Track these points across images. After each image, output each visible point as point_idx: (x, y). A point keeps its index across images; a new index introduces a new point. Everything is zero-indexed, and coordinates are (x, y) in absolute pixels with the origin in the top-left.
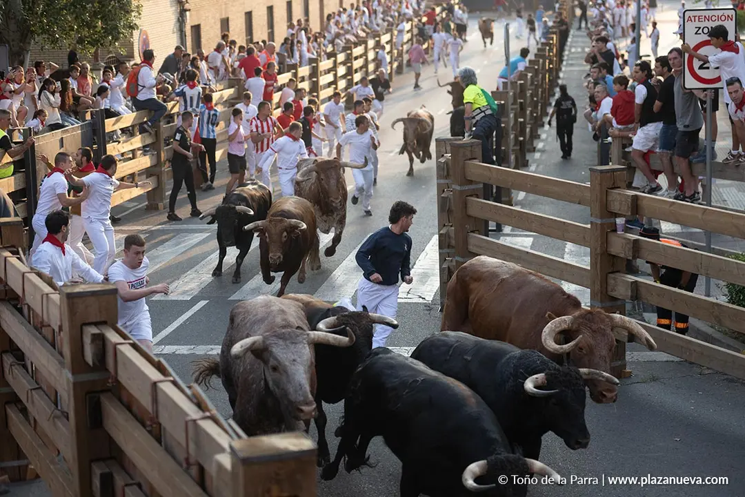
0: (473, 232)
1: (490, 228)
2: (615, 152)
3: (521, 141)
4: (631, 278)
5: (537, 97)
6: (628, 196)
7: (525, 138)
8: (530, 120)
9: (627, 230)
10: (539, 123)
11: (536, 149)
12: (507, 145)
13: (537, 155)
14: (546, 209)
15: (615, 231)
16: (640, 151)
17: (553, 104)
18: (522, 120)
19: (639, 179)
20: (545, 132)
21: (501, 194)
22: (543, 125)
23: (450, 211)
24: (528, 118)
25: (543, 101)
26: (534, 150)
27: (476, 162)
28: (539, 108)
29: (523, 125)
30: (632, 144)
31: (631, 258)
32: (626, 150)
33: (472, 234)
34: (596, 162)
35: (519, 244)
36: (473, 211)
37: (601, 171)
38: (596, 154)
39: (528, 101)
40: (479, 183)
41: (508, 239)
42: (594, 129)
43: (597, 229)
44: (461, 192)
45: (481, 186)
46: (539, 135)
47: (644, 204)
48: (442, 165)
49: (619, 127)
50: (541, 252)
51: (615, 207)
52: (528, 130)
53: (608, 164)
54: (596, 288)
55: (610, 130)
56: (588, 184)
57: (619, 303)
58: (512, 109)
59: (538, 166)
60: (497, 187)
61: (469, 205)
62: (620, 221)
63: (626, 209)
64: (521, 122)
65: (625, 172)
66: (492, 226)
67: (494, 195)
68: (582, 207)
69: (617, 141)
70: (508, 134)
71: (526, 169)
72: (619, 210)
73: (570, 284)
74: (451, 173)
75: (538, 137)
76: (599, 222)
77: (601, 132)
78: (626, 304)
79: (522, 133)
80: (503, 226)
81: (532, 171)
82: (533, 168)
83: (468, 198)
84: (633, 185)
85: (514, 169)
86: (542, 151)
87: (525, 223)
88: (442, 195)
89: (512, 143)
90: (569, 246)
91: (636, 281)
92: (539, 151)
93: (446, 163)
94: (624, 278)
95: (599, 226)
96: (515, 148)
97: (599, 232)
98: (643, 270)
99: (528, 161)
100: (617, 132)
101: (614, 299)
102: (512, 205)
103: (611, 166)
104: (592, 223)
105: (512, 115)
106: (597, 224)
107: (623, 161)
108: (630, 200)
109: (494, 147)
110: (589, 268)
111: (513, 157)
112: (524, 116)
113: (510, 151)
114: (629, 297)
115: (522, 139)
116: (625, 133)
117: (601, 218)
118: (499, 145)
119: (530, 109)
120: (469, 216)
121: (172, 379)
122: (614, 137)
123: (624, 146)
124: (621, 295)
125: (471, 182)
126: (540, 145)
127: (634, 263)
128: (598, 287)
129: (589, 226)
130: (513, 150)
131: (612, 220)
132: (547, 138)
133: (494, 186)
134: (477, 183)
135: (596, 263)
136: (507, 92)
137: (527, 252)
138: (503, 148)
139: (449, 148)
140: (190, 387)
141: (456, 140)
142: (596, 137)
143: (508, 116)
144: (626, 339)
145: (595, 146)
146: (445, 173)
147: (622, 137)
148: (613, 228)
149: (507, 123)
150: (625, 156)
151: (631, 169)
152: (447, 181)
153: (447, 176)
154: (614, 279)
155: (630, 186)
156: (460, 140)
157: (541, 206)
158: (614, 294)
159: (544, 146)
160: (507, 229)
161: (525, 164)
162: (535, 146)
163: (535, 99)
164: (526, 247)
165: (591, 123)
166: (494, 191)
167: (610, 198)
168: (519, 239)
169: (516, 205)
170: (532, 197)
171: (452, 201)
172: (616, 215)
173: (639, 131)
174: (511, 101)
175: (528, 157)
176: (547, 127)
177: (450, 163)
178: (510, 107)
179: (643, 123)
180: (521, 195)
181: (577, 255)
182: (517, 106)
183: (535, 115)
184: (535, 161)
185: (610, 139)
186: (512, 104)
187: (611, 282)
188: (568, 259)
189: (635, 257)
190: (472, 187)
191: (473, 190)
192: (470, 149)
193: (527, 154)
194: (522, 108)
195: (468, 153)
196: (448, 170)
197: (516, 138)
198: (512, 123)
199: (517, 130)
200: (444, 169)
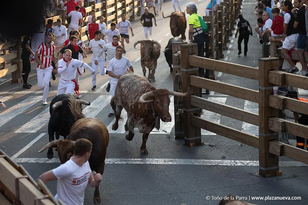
0: (193, 95)
1: (202, 93)
2: (272, 50)
3: (219, 44)
4: (282, 120)
5: (228, 19)
6: (280, 74)
7: (222, 42)
8: (224, 32)
9: (279, 93)
10: (230, 33)
11: (228, 48)
12: (212, 46)
13: (229, 52)
14: (234, 82)
15: (273, 94)
16: (286, 49)
17: (237, 23)
18: (220, 32)
19: (286, 65)
20: (233, 39)
21: (209, 74)
22: (231, 35)
23: (180, 83)
24: (223, 31)
25: (231, 22)
26: (227, 49)
27: (195, 56)
28: (230, 25)
29: (221, 35)
30: (282, 45)
31: (281, 109)
32: (279, 49)
34: (262, 55)
35: (219, 101)
36: (193, 83)
37: (265, 61)
38: (262, 51)
39: (223, 22)
40: (197, 67)
41: (213, 98)
42: (260, 37)
43: (262, 93)
44: (187, 72)
45: (198, 69)
46: (230, 41)
47: (289, 79)
48: (176, 57)
49: (275, 35)
50: (231, 105)
51: (273, 81)
52: (223, 38)
53: (269, 57)
54: (262, 126)
55: (269, 38)
56: (257, 68)
57: (275, 134)
58: (214, 26)
59: (229, 58)
60: (206, 70)
61: (191, 80)
62: (275, 88)
63: (278, 82)
64: (219, 34)
65: (278, 61)
66: (204, 91)
67: (205, 74)
68: (254, 81)
69: (273, 44)
71: (223, 59)
72: (275, 82)
73: (248, 123)
74: (181, 61)
75: (229, 42)
76: (264, 89)
77: (264, 39)
78: (279, 135)
79: (220, 39)
80: (210, 91)
81: (226, 60)
82: (226, 59)
83: (190, 76)
84: (283, 68)
85: (216, 59)
86: (231, 49)
87: (222, 90)
88: (176, 74)
89: (214, 45)
90: (247, 102)
91: (285, 122)
92: (230, 49)
93: (178, 56)
94: (277, 120)
95: (263, 91)
96: (216, 48)
97: (264, 94)
98: (288, 115)
99: (224, 55)
100: (273, 39)
101: (272, 132)
102: (215, 80)
103: (270, 58)
104: (259, 90)
105: (214, 30)
106: (262, 90)
107: (277, 55)
108: (281, 77)
109: (205, 47)
110: (258, 115)
111: (215, 53)
112: (221, 30)
114: (281, 130)
115: (220, 43)
116: (278, 40)
117: (265, 86)
118: (207, 46)
119: (225, 26)
120: (191, 86)
121: (26, 176)
122: (272, 42)
123: (277, 47)
124: (276, 129)
125: (192, 67)
126: (230, 46)
127: (283, 112)
128: (263, 125)
129: (258, 91)
130: (215, 49)
131: (271, 88)
132: (234, 42)
133: (205, 69)
134: (195, 67)
135: (262, 112)
136: (212, 17)
137: (224, 106)
138: (210, 48)
139: (179, 48)
140: (37, 181)
142: (261, 42)
143: (212, 30)
144: (279, 154)
145: (261, 46)
146: (178, 62)
147: (276, 42)
148: (272, 93)
149: (212, 34)
150: (278, 52)
151: (281, 60)
152: (178, 66)
153: (179, 64)
154: (272, 121)
155: (281, 69)
157: (230, 80)
158: (272, 129)
159: (232, 47)
160: (212, 93)
161: (222, 57)
162: (227, 46)
163: (227, 20)
164: (223, 103)
165: (259, 34)
166: (205, 72)
167: (270, 76)
168: (219, 99)
169: (217, 79)
170: (226, 75)
171: (181, 77)
172: (274, 85)
173: (286, 38)
174: (214, 21)
175: (224, 53)
176: (234, 36)
177: (180, 56)
178: (214, 25)
179: (289, 34)
180: (220, 74)
181: (252, 107)
182: (218, 25)
183: (227, 29)
184: (228, 55)
185: (269, 43)
186: (215, 24)
187: (271, 122)
188: (246, 110)
189: (284, 109)
190: (192, 69)
191: (193, 71)
192: (191, 48)
193: (223, 51)
194: (220, 25)
195: (190, 51)
196: (179, 60)
197: (217, 42)
198: (214, 34)
199: (217, 38)
200: (177, 60)
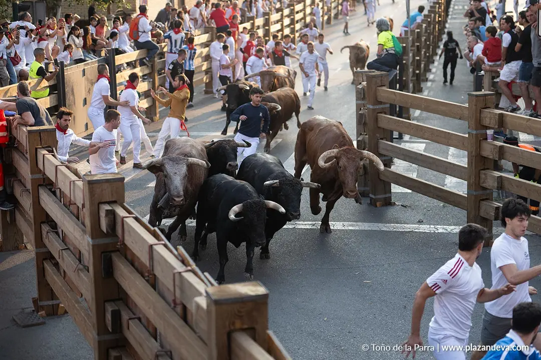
0: (382, 139)
1: (394, 137)
2: (486, 82)
3: (417, 74)
4: (497, 174)
5: (429, 41)
6: (496, 114)
7: (420, 71)
8: (424, 58)
9: (495, 139)
10: (430, 60)
11: (428, 79)
12: (407, 76)
13: (429, 84)
14: (435, 123)
15: (486, 139)
16: (505, 81)
18: (418, 58)
19: (504, 102)
20: (435, 67)
21: (403, 112)
22: (433, 62)
23: (365, 124)
25: (433, 45)
27: (385, 88)
28: (431, 49)
29: (419, 62)
30: (499, 76)
31: (497, 159)
32: (495, 80)
33: (381, 140)
34: (472, 89)
35: (415, 148)
36: (382, 124)
37: (477, 96)
39: (423, 44)
40: (387, 103)
41: (407, 144)
43: (472, 138)
44: (374, 110)
45: (388, 106)
46: (431, 70)
47: (508, 120)
48: (360, 90)
50: (431, 154)
51: (486, 122)
52: (422, 65)
53: (481, 91)
54: (472, 181)
55: (482, 66)
56: (466, 105)
57: (488, 191)
58: (411, 50)
59: (429, 92)
60: (400, 107)
61: (379, 120)
62: (490, 132)
63: (494, 123)
64: (417, 60)
65: (494, 97)
66: (396, 135)
67: (398, 113)
68: (462, 122)
69: (488, 74)
70: (408, 69)
71: (421, 93)
72: (489, 124)
73: (452, 178)
74: (366, 96)
76: (474, 132)
78: (494, 193)
79: (418, 67)
80: (403, 135)
81: (425, 95)
82: (426, 93)
83: (379, 114)
84: (500, 106)
85: (412, 93)
86: (432, 81)
87: (420, 133)
88: (360, 112)
89: (411, 75)
90: (452, 150)
91: (501, 176)
92: (430, 81)
93: (363, 89)
94: (492, 174)
95: (474, 136)
96: (413, 78)
97: (474, 140)
98: (506, 168)
99: (422, 88)
100: (488, 68)
101: (485, 189)
102: (410, 120)
103: (483, 92)
104: (469, 134)
105: (411, 55)
106: (472, 134)
107: (492, 88)
108: (497, 117)
110: (467, 166)
111: (411, 85)
112: (420, 55)
113: (410, 81)
114: (496, 187)
115: (418, 72)
116: (494, 69)
117: (476, 130)
118: (401, 76)
119: (424, 50)
120: (379, 127)
121: (162, 242)
122: (486, 71)
123: (493, 78)
124: (489, 186)
125: (381, 103)
126: (431, 77)
127: (499, 163)
129: (467, 136)
130: (411, 80)
131: (484, 131)
132: (436, 72)
134: (385, 103)
135: (472, 163)
136: (408, 38)
137: (422, 154)
138: (404, 79)
139: (365, 78)
141: (370, 72)
142: (472, 71)
143: (408, 55)
144: (493, 218)
145: (471, 77)
146: (362, 97)
147: (492, 71)
148: (485, 137)
149: (407, 60)
150: (494, 85)
151: (498, 95)
152: (363, 102)
153: (364, 99)
154: (485, 174)
155: (497, 107)
156: (373, 72)
157: (431, 120)
158: (485, 185)
159: (434, 77)
160: (406, 137)
161: (420, 90)
162: (427, 77)
163: (428, 43)
164: (420, 151)
165: (469, 61)
166: (398, 109)
167: (482, 116)
168: (415, 145)
169: (413, 119)
170: (425, 114)
171: (367, 117)
172: (487, 128)
173: (505, 66)
174: (410, 44)
175: (423, 85)
176: (436, 64)
177: (366, 89)
178: (410, 48)
179: (509, 61)
180: (417, 113)
181: (458, 156)
182: (415, 48)
183: (428, 54)
184: (428, 88)
186: (412, 47)
187: (483, 176)
188: (451, 160)
189: (500, 159)
190: (381, 106)
191: (382, 108)
192: (380, 78)
193: (421, 83)
194: (419, 49)
195: (379, 81)
196: (364, 94)
197: (414, 72)
198: (411, 60)
199: (414, 65)
200: (361, 93)
